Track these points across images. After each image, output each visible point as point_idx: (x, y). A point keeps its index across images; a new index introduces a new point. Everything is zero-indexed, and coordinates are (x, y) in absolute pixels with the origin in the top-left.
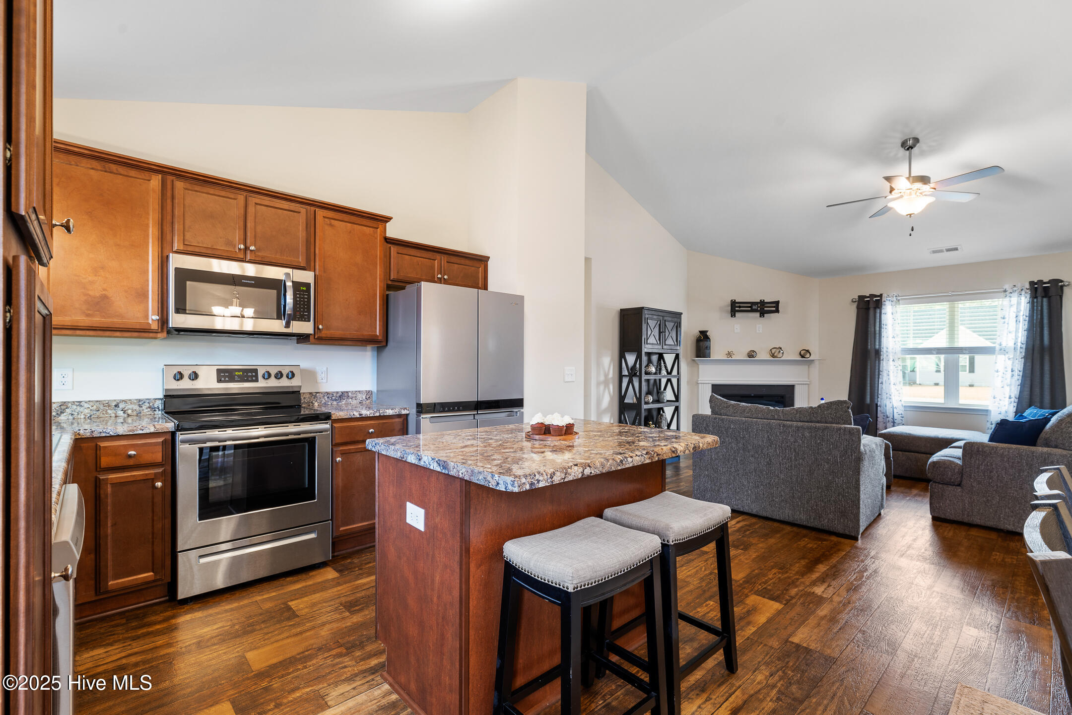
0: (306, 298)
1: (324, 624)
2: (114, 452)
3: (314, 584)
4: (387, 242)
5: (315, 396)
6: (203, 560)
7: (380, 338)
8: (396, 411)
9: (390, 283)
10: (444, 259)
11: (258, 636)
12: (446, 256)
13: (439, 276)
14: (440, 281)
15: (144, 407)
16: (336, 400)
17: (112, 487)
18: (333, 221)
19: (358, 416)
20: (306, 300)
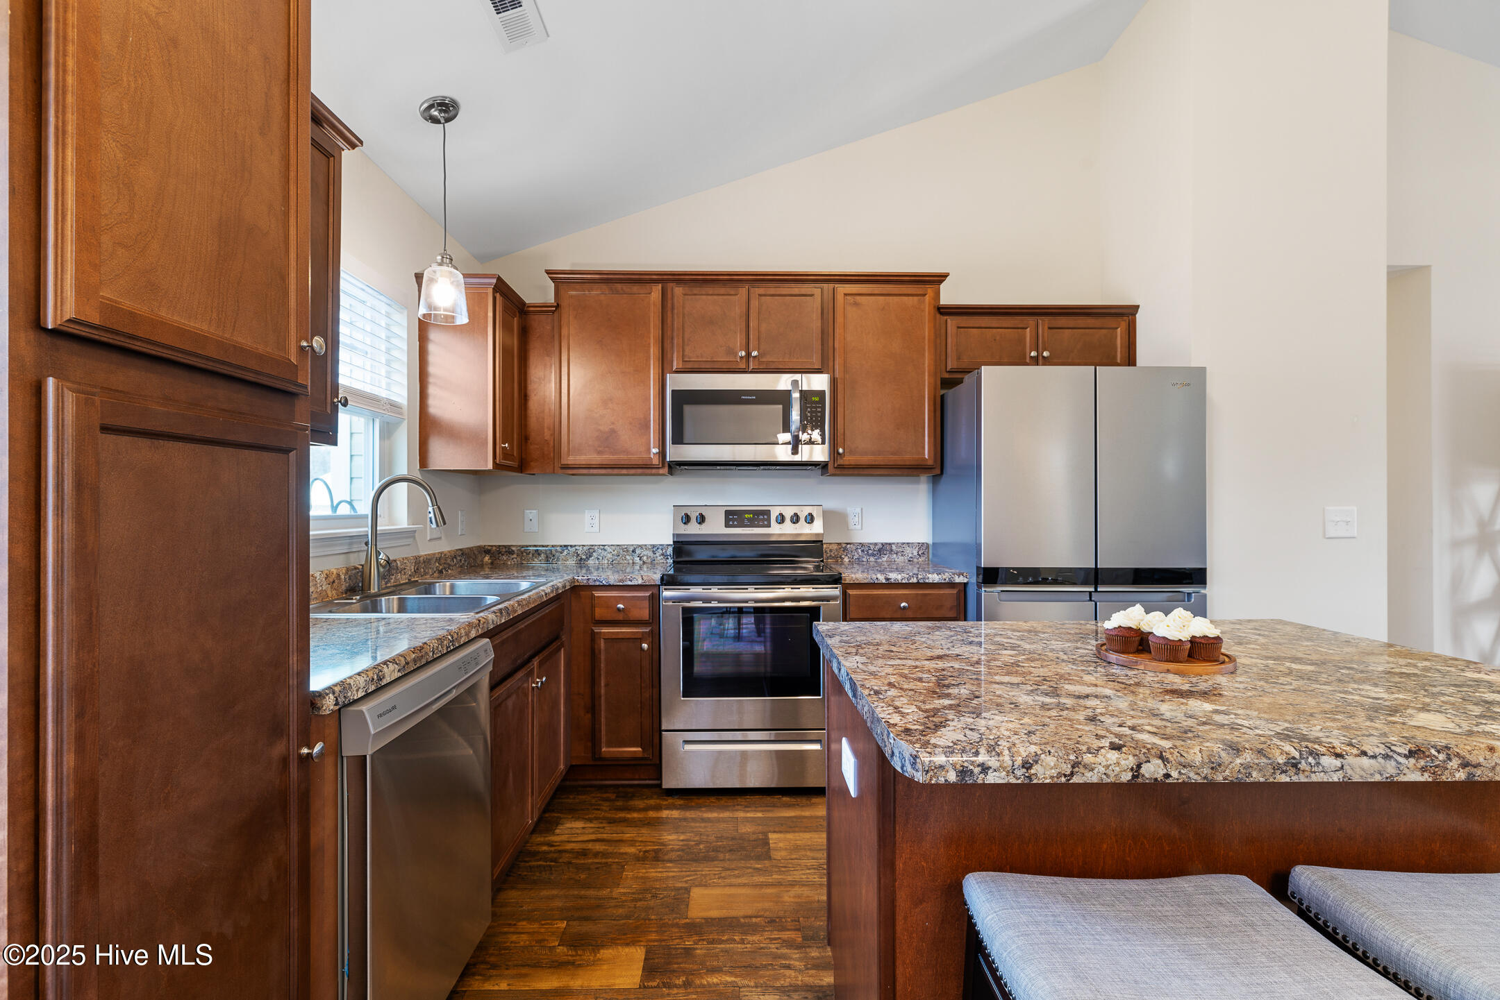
0: (819, 412)
1: (793, 884)
2: (609, 604)
3: (811, 817)
4: (941, 313)
5: (845, 549)
6: (688, 747)
7: (930, 463)
8: (944, 577)
9: (947, 376)
10: (1044, 323)
11: (716, 869)
12: (1047, 319)
13: (1033, 354)
14: (1036, 361)
15: (657, 555)
16: (873, 555)
17: (605, 643)
18: (858, 298)
19: (884, 581)
20: (819, 414)
